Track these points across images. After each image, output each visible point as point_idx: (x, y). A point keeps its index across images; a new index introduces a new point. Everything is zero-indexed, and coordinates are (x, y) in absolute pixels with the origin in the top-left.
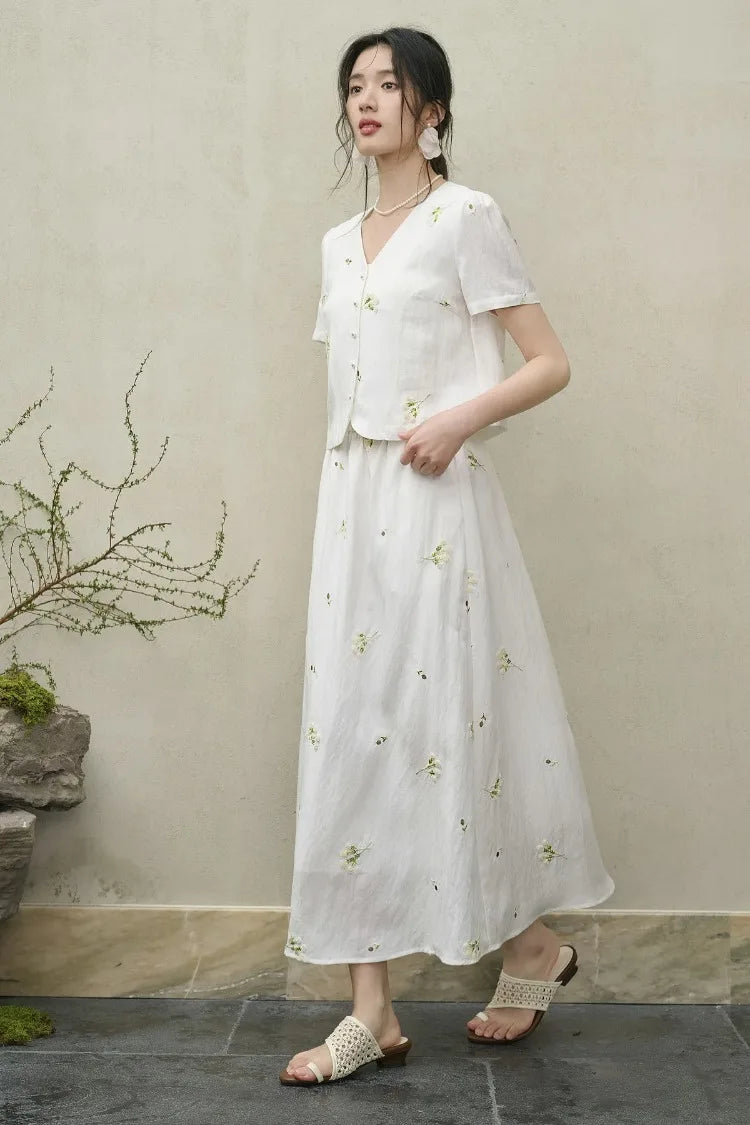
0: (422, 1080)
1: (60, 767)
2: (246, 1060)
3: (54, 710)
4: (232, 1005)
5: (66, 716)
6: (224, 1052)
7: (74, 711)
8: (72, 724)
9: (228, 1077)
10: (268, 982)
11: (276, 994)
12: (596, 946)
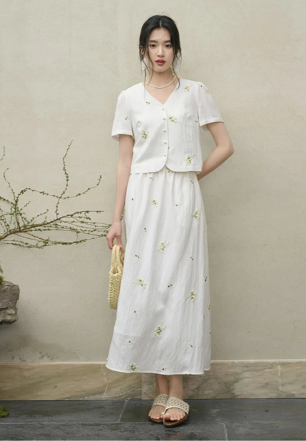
0: (198, 431)
1: (6, 306)
2: (127, 425)
3: (3, 283)
4: (122, 402)
5: (8, 286)
6: (118, 422)
7: (11, 283)
8: (10, 288)
9: (120, 432)
10: (134, 392)
11: (138, 397)
12: (279, 375)
